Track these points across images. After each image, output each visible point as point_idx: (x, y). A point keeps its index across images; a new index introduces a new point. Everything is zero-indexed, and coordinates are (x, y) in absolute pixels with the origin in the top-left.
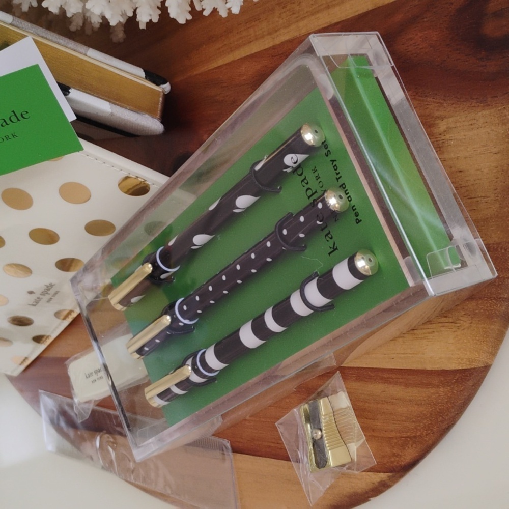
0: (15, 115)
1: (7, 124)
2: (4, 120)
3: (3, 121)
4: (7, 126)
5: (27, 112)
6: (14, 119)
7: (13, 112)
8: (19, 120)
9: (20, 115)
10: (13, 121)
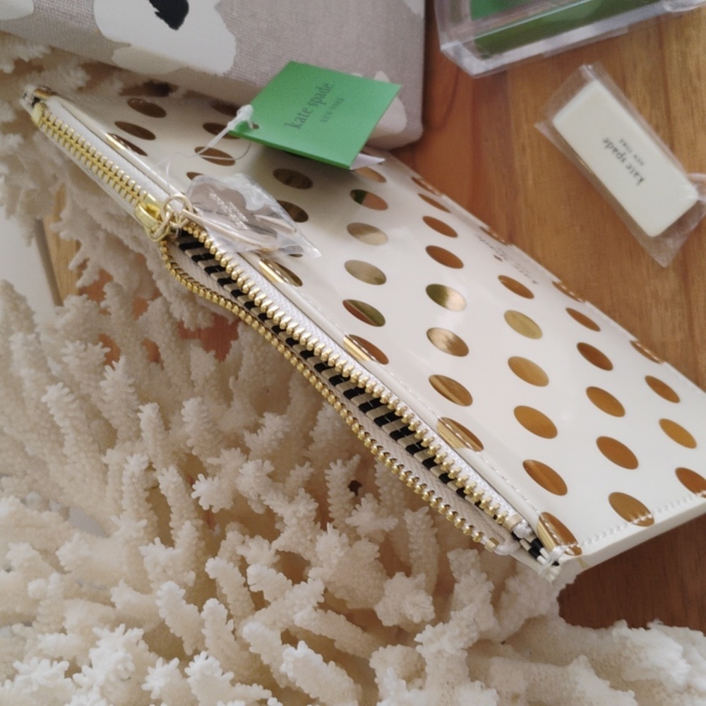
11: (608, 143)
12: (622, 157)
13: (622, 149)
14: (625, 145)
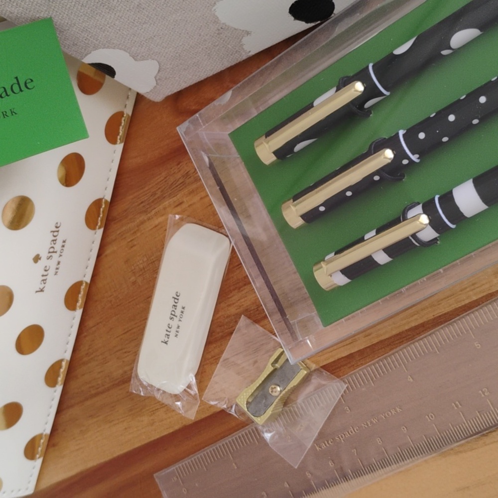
0: (19, 84)
1: (7, 95)
2: (4, 88)
3: (3, 90)
4: (7, 97)
5: (32, 81)
6: (16, 88)
7: (16, 78)
8: (21, 90)
9: (24, 82)
10: (15, 91)
11: (176, 298)
12: (173, 316)
13: (178, 312)
14: (182, 312)
